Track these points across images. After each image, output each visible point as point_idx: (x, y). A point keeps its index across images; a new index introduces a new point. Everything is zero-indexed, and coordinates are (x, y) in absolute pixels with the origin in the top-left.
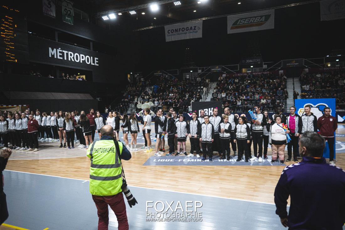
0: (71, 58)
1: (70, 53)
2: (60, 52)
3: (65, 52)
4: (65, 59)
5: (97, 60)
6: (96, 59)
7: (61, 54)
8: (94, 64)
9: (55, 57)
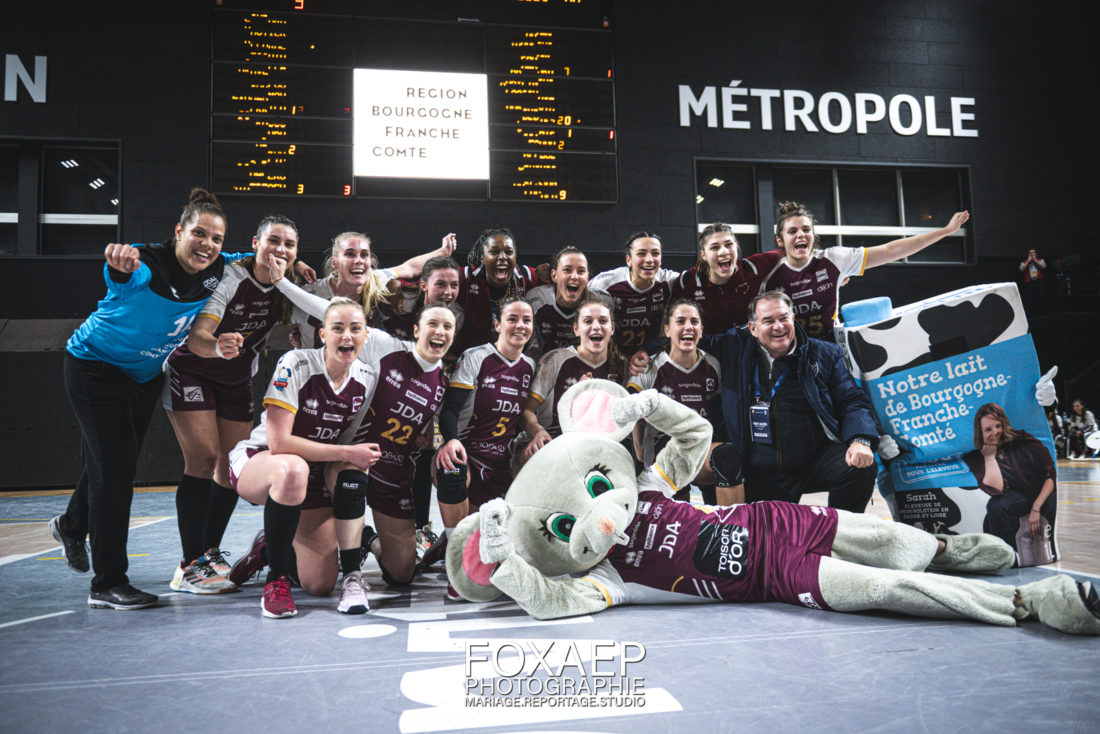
0: (797, 119)
1: (790, 95)
2: (736, 99)
3: (766, 95)
4: (767, 124)
5: (965, 109)
6: (956, 103)
7: (743, 108)
8: (945, 132)
9: (712, 122)
